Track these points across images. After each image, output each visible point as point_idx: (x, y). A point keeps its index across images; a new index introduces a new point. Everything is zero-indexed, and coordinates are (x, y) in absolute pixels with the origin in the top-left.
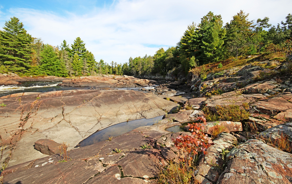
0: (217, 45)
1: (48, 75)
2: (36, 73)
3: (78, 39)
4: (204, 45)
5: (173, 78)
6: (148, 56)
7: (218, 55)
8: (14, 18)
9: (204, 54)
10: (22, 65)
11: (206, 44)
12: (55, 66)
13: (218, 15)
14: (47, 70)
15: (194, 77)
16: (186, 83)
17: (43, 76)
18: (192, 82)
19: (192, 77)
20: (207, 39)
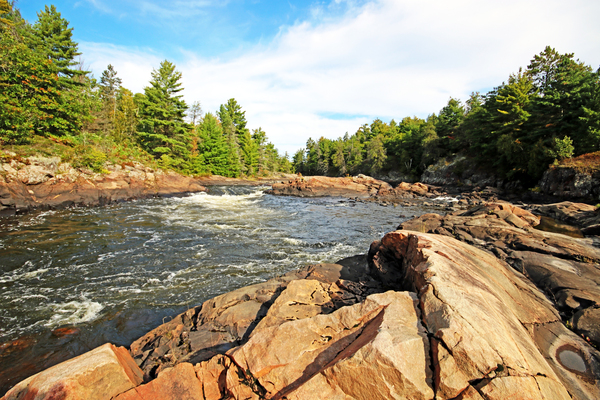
1: (213, 173)
2: (196, 169)
3: (232, 103)
4: (585, 115)
6: (350, 135)
9: (589, 134)
10: (177, 154)
11: (592, 112)
12: (224, 155)
14: (211, 165)
15: (581, 178)
16: (535, 190)
17: (207, 176)
18: (575, 188)
19: (572, 178)
20: (594, 103)
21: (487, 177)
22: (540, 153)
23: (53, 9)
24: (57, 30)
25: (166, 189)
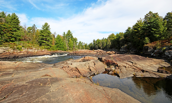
0: (162, 30)
1: (59, 50)
2: (54, 49)
3: (69, 31)
4: (153, 31)
5: (126, 50)
6: (105, 38)
7: (164, 36)
8: (46, 23)
9: (154, 36)
10: (48, 45)
11: (154, 30)
12: (62, 45)
13: (156, 13)
14: (58, 48)
15: (150, 49)
16: (142, 53)
17: (57, 51)
18: (148, 52)
19: (148, 49)
20: (155, 27)
21: (135, 49)
22: (142, 42)
23: (14, 14)
24: (15, 18)
25: (39, 54)
